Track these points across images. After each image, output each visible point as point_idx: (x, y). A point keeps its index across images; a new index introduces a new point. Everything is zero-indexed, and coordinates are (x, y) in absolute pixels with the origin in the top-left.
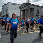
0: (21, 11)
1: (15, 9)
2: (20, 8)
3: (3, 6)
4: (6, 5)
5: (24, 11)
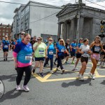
0: (60, 24)
3: (17, 10)
4: (24, 7)
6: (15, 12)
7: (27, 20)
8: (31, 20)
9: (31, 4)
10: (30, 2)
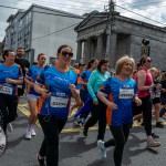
2: (78, 29)
5: (93, 40)
6: (8, 21)
10: (33, 6)
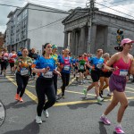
1: (49, 25)
6: (9, 17)
7: (24, 27)
8: (30, 28)
9: (30, 7)
10: (28, 4)
